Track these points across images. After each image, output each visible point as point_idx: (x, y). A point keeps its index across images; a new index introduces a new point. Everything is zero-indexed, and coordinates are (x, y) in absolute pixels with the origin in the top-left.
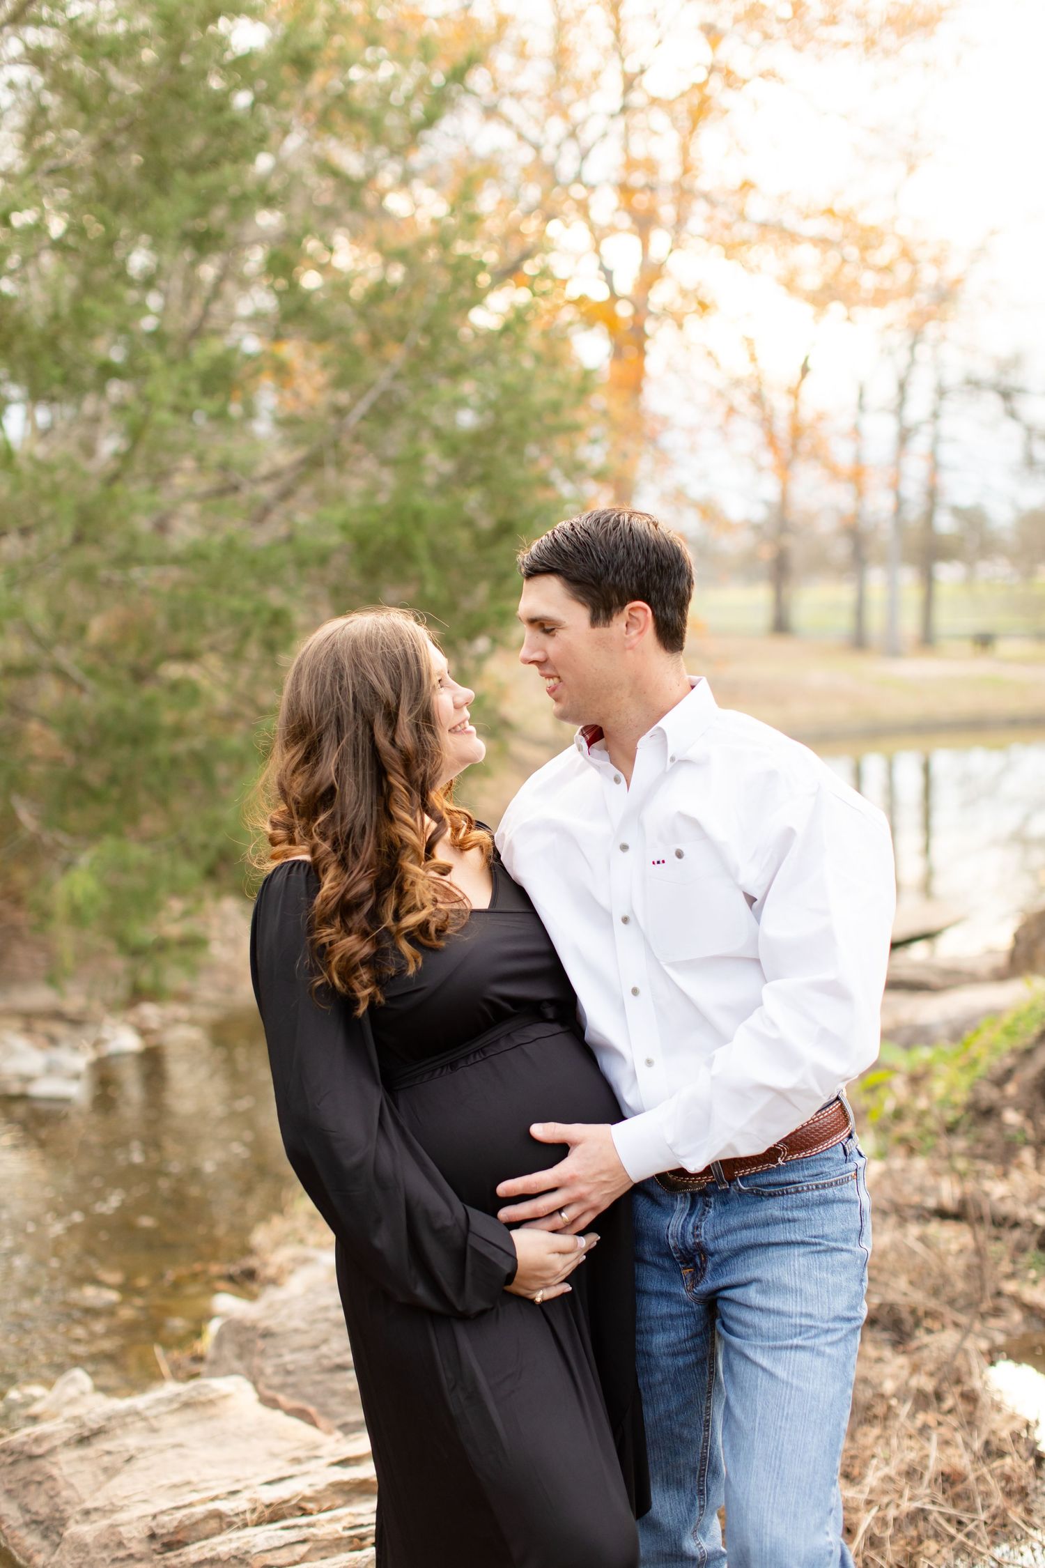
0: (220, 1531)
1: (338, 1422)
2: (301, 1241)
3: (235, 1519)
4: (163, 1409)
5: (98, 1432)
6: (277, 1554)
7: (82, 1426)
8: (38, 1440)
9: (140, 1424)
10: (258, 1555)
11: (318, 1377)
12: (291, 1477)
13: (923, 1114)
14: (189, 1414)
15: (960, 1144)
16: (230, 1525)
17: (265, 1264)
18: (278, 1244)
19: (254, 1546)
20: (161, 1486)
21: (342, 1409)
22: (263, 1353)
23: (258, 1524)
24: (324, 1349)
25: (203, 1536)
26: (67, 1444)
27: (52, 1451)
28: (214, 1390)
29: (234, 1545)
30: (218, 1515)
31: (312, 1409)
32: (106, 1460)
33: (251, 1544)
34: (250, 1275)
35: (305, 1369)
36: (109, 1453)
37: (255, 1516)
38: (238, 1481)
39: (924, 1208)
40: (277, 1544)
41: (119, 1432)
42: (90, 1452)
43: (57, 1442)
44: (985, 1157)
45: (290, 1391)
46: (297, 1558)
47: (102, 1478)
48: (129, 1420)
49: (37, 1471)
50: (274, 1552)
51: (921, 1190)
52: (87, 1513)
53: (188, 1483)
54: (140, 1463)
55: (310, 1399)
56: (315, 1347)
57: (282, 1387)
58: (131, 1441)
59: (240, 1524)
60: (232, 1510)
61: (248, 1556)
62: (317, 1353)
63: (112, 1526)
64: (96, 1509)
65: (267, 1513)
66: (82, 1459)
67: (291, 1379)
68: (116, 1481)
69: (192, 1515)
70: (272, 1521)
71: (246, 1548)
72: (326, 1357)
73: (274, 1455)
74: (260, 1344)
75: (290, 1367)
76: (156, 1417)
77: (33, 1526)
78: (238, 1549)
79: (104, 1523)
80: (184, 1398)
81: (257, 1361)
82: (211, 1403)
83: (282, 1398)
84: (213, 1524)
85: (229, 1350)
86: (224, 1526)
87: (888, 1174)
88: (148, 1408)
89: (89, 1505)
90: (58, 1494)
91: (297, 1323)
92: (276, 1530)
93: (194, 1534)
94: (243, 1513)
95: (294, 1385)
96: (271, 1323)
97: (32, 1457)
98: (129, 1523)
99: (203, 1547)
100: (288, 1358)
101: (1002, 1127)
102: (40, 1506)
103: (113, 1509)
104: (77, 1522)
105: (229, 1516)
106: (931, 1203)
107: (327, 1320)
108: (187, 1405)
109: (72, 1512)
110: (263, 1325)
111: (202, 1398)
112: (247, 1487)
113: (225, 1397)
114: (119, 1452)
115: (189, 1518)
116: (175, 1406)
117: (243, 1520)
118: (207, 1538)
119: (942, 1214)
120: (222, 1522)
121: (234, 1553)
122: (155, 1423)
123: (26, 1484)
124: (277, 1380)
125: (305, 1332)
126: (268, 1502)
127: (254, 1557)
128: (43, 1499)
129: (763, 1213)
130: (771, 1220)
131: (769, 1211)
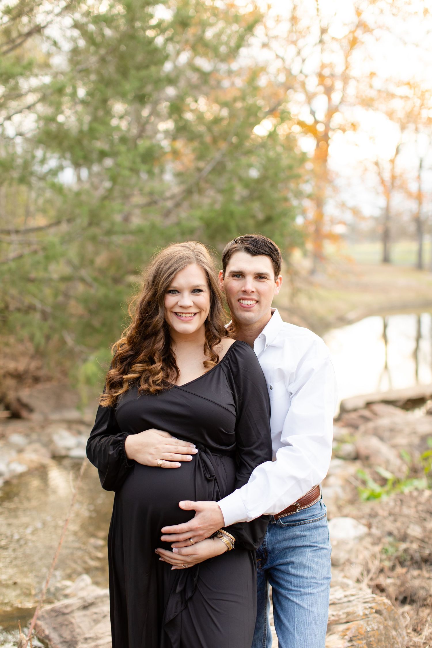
5: (92, 604)
7: (85, 601)
8: (67, 607)
26: (78, 609)
27: (72, 612)
32: (95, 616)
36: (96, 613)
41: (100, 604)
42: (88, 612)
43: (74, 608)
47: (93, 624)
48: (104, 599)
49: (66, 620)
52: (86, 639)
58: (105, 609)
64: (90, 638)
66: (85, 616)
68: (99, 626)
77: (64, 644)
79: (93, 644)
89: (87, 636)
90: (74, 631)
97: (64, 614)
102: (67, 635)
103: (97, 638)
104: (82, 643)
109: (80, 638)
114: (100, 613)
123: (61, 625)
128: (68, 632)
129: (292, 533)
130: (295, 536)
131: (295, 532)
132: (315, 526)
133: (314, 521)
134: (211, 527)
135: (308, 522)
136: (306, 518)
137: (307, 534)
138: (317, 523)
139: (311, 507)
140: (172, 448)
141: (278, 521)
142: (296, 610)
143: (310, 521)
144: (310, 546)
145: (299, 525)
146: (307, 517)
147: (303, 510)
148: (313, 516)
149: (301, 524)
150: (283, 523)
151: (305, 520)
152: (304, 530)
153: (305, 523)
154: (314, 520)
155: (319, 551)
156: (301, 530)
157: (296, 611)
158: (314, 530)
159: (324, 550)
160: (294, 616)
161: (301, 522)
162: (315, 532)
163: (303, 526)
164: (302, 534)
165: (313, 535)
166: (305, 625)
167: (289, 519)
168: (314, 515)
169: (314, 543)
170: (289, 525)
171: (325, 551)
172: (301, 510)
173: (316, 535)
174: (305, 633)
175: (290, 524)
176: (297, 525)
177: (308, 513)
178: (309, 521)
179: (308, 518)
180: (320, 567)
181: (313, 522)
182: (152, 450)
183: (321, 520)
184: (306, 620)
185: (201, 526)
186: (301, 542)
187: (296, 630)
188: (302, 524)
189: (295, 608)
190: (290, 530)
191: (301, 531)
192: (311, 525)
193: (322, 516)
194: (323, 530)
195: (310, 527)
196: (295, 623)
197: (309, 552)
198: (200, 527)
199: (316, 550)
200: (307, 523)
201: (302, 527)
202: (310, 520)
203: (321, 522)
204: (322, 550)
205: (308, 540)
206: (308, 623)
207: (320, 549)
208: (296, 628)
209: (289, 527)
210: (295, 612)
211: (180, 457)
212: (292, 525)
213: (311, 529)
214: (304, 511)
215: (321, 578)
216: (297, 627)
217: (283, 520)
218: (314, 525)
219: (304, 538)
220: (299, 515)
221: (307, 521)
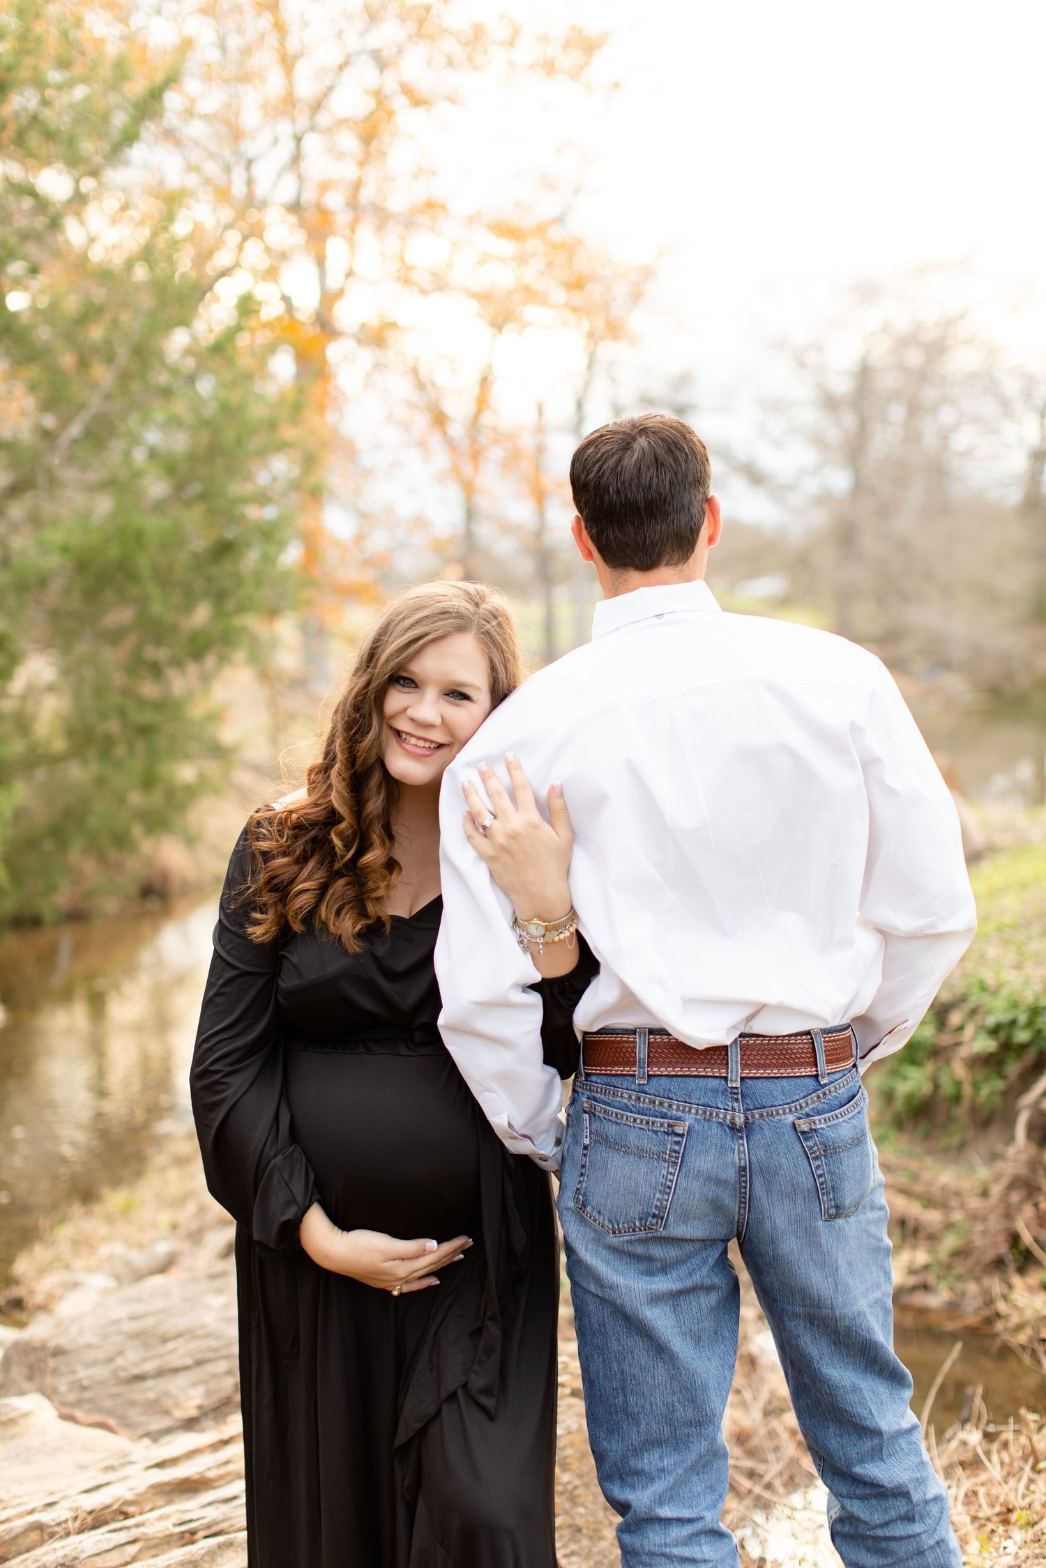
0: (42, 1542)
1: (140, 1432)
2: (67, 1267)
3: (57, 1529)
6: (107, 1556)
10: (86, 1560)
11: (116, 1390)
12: (107, 1484)
16: (52, 1535)
17: (32, 1292)
18: (42, 1271)
19: (82, 1551)
21: (143, 1419)
22: (55, 1371)
23: (81, 1531)
24: (120, 1361)
25: (23, 1550)
28: (13, 1409)
29: (60, 1554)
30: (39, 1527)
31: (112, 1422)
33: (78, 1550)
34: (18, 1304)
35: (102, 1383)
37: (77, 1524)
38: (52, 1493)
40: (106, 1547)
45: (86, 1406)
46: (128, 1559)
50: (104, 1555)
55: (109, 1412)
56: (110, 1360)
57: (78, 1404)
59: (62, 1533)
60: (53, 1520)
61: (76, 1562)
62: (113, 1365)
65: (89, 1519)
67: (87, 1395)
69: (12, 1529)
70: (94, 1527)
71: (74, 1554)
72: (124, 1369)
73: (83, 1467)
74: (52, 1363)
75: (85, 1383)
78: (65, 1556)
81: (49, 1380)
82: (13, 1421)
83: (78, 1414)
84: (34, 1536)
85: (16, 1371)
86: (46, 1537)
91: (89, 1338)
92: (103, 1534)
93: (14, 1549)
94: (66, 1521)
95: (91, 1400)
96: (63, 1341)
99: (26, 1560)
100: (82, 1373)
105: (51, 1526)
107: (120, 1333)
110: (52, 1344)
111: (2, 1418)
112: (64, 1498)
113: (26, 1415)
115: (8, 1533)
117: (65, 1529)
118: (28, 1551)
120: (43, 1533)
121: (61, 1561)
124: (72, 1397)
125: (98, 1347)
126: (89, 1509)
127: (83, 1562)
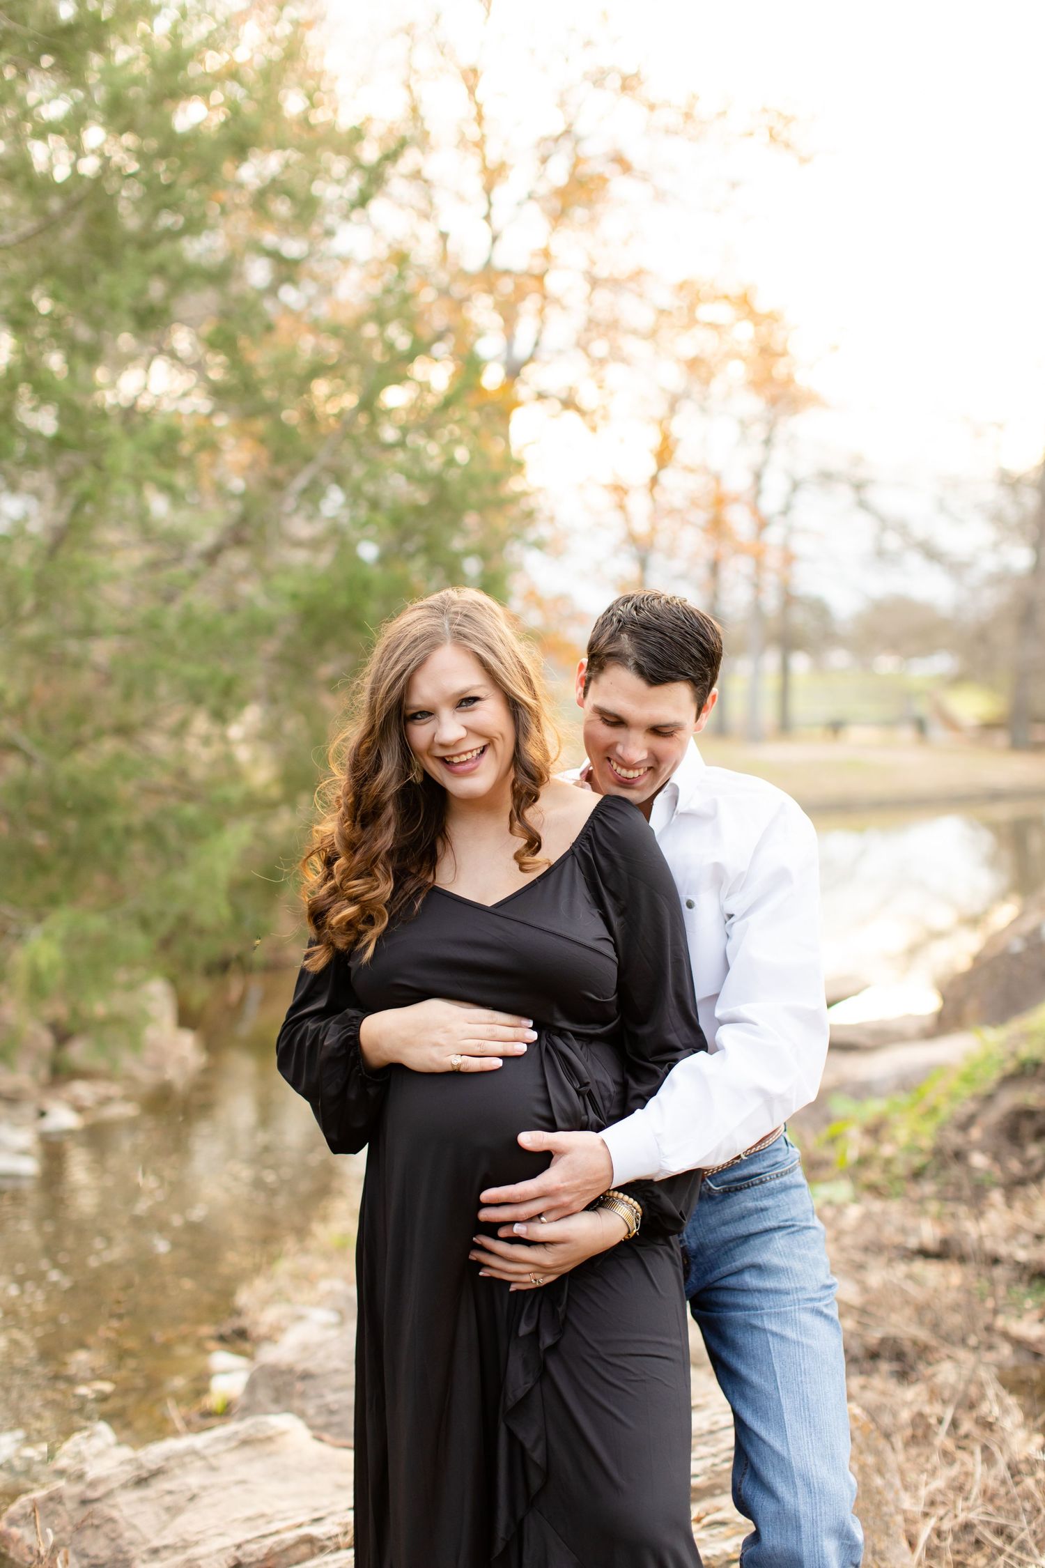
0: (312, 1555)
3: (328, 1543)
4: (221, 1447)
5: (157, 1473)
7: (140, 1467)
8: (93, 1484)
9: (199, 1464)
13: (888, 1162)
14: (248, 1452)
15: (928, 1188)
16: (322, 1549)
17: (255, 1324)
18: (264, 1304)
20: (234, 1520)
22: (303, 1395)
25: (293, 1562)
26: (124, 1486)
27: (109, 1494)
28: (270, 1427)
30: (309, 1540)
32: (168, 1500)
34: (241, 1335)
36: (170, 1492)
38: (317, 1509)
39: (906, 1249)
41: (177, 1471)
42: (149, 1492)
43: (114, 1484)
44: (958, 1199)
45: (334, 1431)
47: (165, 1517)
48: (187, 1459)
49: (95, 1515)
51: (903, 1231)
52: (155, 1552)
53: (262, 1516)
54: (206, 1500)
58: (193, 1480)
59: (333, 1547)
60: (323, 1534)
63: (189, 1561)
64: (166, 1547)
66: (142, 1500)
67: (336, 1419)
68: (182, 1520)
69: (282, 1541)
73: (341, 1487)
74: (299, 1386)
75: (335, 1407)
76: (215, 1455)
79: (179, 1558)
80: (242, 1436)
81: (298, 1401)
82: (269, 1439)
84: (304, 1549)
85: (263, 1395)
86: (317, 1550)
87: (867, 1217)
88: (207, 1447)
89: (156, 1543)
90: (120, 1536)
91: (335, 1365)
93: (284, 1561)
94: (336, 1536)
95: (339, 1425)
96: (310, 1365)
97: (86, 1502)
98: (208, 1556)
100: (330, 1398)
101: (970, 1170)
102: (100, 1549)
103: (186, 1545)
104: (144, 1561)
105: (321, 1540)
106: (913, 1243)
108: (246, 1443)
109: (137, 1552)
110: (300, 1367)
111: (260, 1435)
113: (283, 1433)
114: (181, 1491)
115: (279, 1545)
116: (233, 1444)
117: (335, 1543)
118: (298, 1563)
119: (924, 1253)
120: (314, 1546)
122: (214, 1462)
123: (81, 1528)
124: (320, 1420)
125: (346, 1372)
128: (102, 1542)
129: (738, 1207)
130: (746, 1212)
131: (743, 1204)
132: (783, 1186)
133: (779, 1175)
134: (588, 1188)
135: (768, 1178)
136: (762, 1171)
137: (770, 1204)
138: (786, 1179)
139: (770, 1148)
140: (482, 1030)
141: (705, 1183)
142: (774, 1347)
143: (772, 1177)
144: (780, 1228)
145: (749, 1187)
146: (764, 1168)
147: (754, 1154)
148: (777, 1166)
149: (753, 1185)
150: (717, 1186)
151: (761, 1174)
152: (761, 1197)
153: (762, 1182)
154: (778, 1173)
155: (800, 1233)
156: (755, 1197)
157: (774, 1350)
158: (783, 1194)
159: (811, 1230)
160: (772, 1360)
161: (752, 1180)
162: (784, 1197)
163: (759, 1189)
164: (759, 1207)
165: (783, 1206)
166: (799, 1376)
167: (727, 1176)
168: (777, 1163)
169: (786, 1221)
170: (727, 1190)
171: (813, 1232)
172: (751, 1156)
173: (788, 1204)
174: (801, 1391)
175: (729, 1188)
176: (745, 1188)
177: (763, 1160)
178: (770, 1176)
179: (767, 1170)
180: (810, 1265)
181: (777, 1177)
182: (439, 1037)
183: (793, 1171)
184: (798, 1364)
185: (566, 1184)
186: (760, 1222)
187: (780, 1387)
188: (756, 1185)
189: (770, 1343)
190: (731, 1200)
191: (757, 1200)
192: (775, 1184)
193: (794, 1164)
194: (800, 1194)
195: (773, 1188)
196: (775, 1375)
197: (779, 1239)
198: (564, 1187)
199: (793, 1233)
200: (766, 1180)
201: (757, 1191)
202: (770, 1173)
203: (793, 1177)
204: (805, 1232)
205: (772, 1216)
206: (805, 1369)
207: (802, 1230)
208: (779, 1383)
209: (727, 1195)
210: (772, 1351)
211: (499, 1048)
212: (732, 1189)
213: (777, 1193)
214: (756, 1157)
215: (816, 1288)
216: (781, 1383)
217: (714, 1181)
218: (781, 1183)
219: (765, 1213)
220: (747, 1166)
221: (765, 1177)
